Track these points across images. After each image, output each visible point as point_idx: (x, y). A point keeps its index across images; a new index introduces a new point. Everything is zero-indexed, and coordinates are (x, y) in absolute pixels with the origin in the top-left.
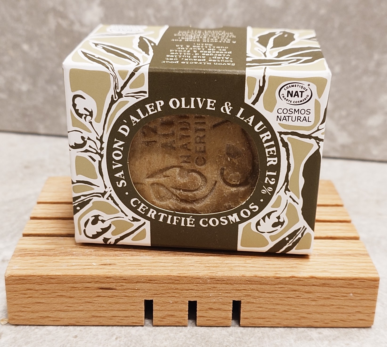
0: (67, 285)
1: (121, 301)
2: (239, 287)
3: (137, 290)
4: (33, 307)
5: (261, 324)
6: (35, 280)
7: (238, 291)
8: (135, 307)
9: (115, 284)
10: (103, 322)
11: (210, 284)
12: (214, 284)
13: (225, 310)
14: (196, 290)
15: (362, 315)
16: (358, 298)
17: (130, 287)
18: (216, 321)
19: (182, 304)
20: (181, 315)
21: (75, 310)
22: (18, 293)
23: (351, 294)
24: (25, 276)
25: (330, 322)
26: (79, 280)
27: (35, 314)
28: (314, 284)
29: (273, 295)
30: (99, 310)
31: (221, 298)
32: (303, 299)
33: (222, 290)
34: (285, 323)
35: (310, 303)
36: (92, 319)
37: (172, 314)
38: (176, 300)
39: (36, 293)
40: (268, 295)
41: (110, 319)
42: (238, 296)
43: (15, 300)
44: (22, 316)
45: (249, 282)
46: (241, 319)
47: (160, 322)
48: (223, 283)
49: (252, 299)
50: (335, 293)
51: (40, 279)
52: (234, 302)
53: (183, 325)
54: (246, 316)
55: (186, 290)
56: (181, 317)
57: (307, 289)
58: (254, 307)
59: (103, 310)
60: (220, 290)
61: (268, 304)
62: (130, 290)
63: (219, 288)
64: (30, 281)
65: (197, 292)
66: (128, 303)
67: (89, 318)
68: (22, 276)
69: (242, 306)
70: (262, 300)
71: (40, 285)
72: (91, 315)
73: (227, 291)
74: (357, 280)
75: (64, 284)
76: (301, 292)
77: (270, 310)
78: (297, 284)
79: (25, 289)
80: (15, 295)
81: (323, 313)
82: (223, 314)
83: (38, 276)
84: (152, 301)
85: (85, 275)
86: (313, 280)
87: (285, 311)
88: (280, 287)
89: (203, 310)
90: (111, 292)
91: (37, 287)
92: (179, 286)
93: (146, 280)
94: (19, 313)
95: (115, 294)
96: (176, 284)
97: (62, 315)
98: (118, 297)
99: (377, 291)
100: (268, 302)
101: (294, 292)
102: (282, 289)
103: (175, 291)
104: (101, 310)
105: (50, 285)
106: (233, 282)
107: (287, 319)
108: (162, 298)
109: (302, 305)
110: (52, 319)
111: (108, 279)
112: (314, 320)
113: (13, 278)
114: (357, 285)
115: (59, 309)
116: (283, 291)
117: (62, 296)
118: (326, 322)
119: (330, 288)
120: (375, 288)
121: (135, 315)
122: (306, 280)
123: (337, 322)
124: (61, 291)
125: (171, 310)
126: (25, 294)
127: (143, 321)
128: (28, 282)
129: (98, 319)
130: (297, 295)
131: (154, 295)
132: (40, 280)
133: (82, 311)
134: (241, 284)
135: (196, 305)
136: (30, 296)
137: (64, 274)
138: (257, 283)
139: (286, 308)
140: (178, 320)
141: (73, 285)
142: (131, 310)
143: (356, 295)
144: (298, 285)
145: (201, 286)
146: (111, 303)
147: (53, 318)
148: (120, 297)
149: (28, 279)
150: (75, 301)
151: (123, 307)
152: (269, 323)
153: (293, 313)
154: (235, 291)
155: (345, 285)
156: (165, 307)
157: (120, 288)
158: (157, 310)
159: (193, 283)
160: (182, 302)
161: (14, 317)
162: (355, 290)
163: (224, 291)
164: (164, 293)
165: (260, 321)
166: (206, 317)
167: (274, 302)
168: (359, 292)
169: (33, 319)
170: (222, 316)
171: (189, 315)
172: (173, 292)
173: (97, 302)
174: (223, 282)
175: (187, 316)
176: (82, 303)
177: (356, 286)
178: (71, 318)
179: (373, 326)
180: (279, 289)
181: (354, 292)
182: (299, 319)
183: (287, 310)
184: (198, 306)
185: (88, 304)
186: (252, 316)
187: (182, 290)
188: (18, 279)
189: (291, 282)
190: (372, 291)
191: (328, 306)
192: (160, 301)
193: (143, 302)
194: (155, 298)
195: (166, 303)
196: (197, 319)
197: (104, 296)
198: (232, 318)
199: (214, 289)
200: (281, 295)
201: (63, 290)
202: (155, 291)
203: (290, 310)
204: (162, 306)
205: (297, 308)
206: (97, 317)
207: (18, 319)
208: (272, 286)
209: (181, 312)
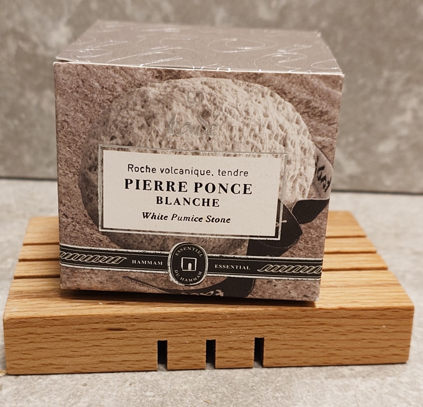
0: (73, 327)
1: (132, 342)
2: (262, 323)
3: (150, 329)
4: (35, 353)
5: (286, 364)
6: (37, 322)
7: (261, 327)
8: (147, 349)
9: (125, 324)
10: (112, 368)
11: (230, 320)
12: (234, 320)
13: (247, 350)
14: (215, 328)
15: (396, 349)
16: (391, 330)
17: (142, 327)
18: (236, 362)
19: (199, 343)
20: (198, 357)
21: (81, 356)
23: (384, 326)
24: (26, 318)
25: (361, 359)
26: (86, 320)
27: (36, 361)
28: (343, 316)
29: (300, 330)
30: (108, 354)
31: (242, 335)
32: (331, 333)
33: (243, 326)
34: (312, 362)
35: (339, 338)
36: (99, 365)
37: (189, 356)
38: (193, 339)
39: (38, 337)
40: (293, 330)
41: (120, 364)
42: (261, 332)
43: (15, 346)
44: (21, 365)
45: (272, 317)
46: (264, 359)
47: (175, 365)
48: (245, 319)
49: (276, 336)
50: (366, 325)
51: (42, 321)
52: (256, 339)
53: (200, 368)
54: (269, 356)
55: (204, 328)
56: (199, 359)
57: (335, 321)
58: (278, 345)
59: (112, 354)
60: (241, 326)
61: (293, 340)
62: (142, 331)
63: (240, 324)
64: (31, 323)
65: (215, 329)
66: (139, 345)
67: (97, 364)
68: (22, 319)
69: (265, 344)
70: (287, 337)
71: (43, 328)
72: (98, 360)
73: (249, 328)
74: (391, 310)
75: (70, 326)
76: (329, 325)
77: (295, 347)
78: (324, 316)
79: (26, 334)
80: (14, 340)
81: (353, 348)
82: (245, 354)
83: (41, 318)
84: (166, 341)
85: (92, 315)
86: (342, 312)
87: (312, 348)
88: (306, 320)
89: (222, 350)
90: (120, 333)
91: (39, 330)
92: (195, 324)
93: (159, 318)
94: (19, 361)
95: (125, 335)
96: (192, 321)
97: (67, 361)
98: (129, 339)
99: (412, 321)
100: (293, 338)
101: (322, 326)
102: (308, 323)
103: (192, 329)
104: (109, 354)
105: (54, 328)
106: (255, 317)
107: (314, 357)
108: (178, 338)
109: (331, 340)
110: (56, 367)
111: (118, 319)
112: (344, 357)
113: (12, 321)
114: (391, 316)
115: (63, 355)
116: (310, 325)
117: (66, 340)
118: (357, 358)
119: (361, 320)
120: (409, 318)
121: (148, 359)
122: (335, 312)
123: (368, 358)
124: (65, 334)
125: (188, 352)
126: (26, 339)
127: (156, 365)
128: (30, 325)
129: (106, 365)
130: (325, 329)
131: (168, 335)
133: (89, 356)
134: (263, 318)
135: (215, 344)
136: (32, 340)
137: (69, 314)
138: (281, 317)
139: (313, 344)
140: (194, 362)
141: (78, 327)
142: (143, 353)
143: (389, 327)
144: (325, 318)
145: (221, 323)
146: (122, 346)
147: (57, 365)
148: (131, 339)
149: (30, 321)
150: (82, 345)
151: (135, 350)
152: (295, 362)
153: (321, 350)
154: (257, 327)
155: (377, 316)
156: (180, 349)
157: (131, 328)
158: (171, 352)
159: (211, 320)
160: (199, 342)
161: (12, 366)
162: (388, 322)
163: (245, 328)
164: (180, 332)
165: (285, 361)
166: (226, 358)
167: (300, 338)
168: (393, 324)
169: (34, 367)
170: (243, 356)
171: (206, 356)
172: (190, 331)
173: (105, 345)
174: (245, 317)
175: (205, 357)
176: (88, 347)
177: (388, 317)
178: (77, 365)
179: (407, 362)
180: (306, 323)
181: (386, 323)
182: (328, 357)
183: (314, 346)
184: (216, 346)
185: (95, 347)
186: (276, 355)
187: (199, 328)
188: (18, 322)
189: (318, 315)
190: (405, 322)
191: (359, 340)
192: (175, 341)
193: (157, 343)
194: (169, 338)
195: (181, 344)
196: (216, 361)
197: (113, 338)
198: (255, 358)
199: (234, 325)
200: (307, 330)
201: (68, 333)
202: (170, 331)
203: (317, 347)
204: (177, 347)
205: (325, 344)
206: (106, 362)
207: (18, 368)
208: (298, 320)
209: (198, 353)
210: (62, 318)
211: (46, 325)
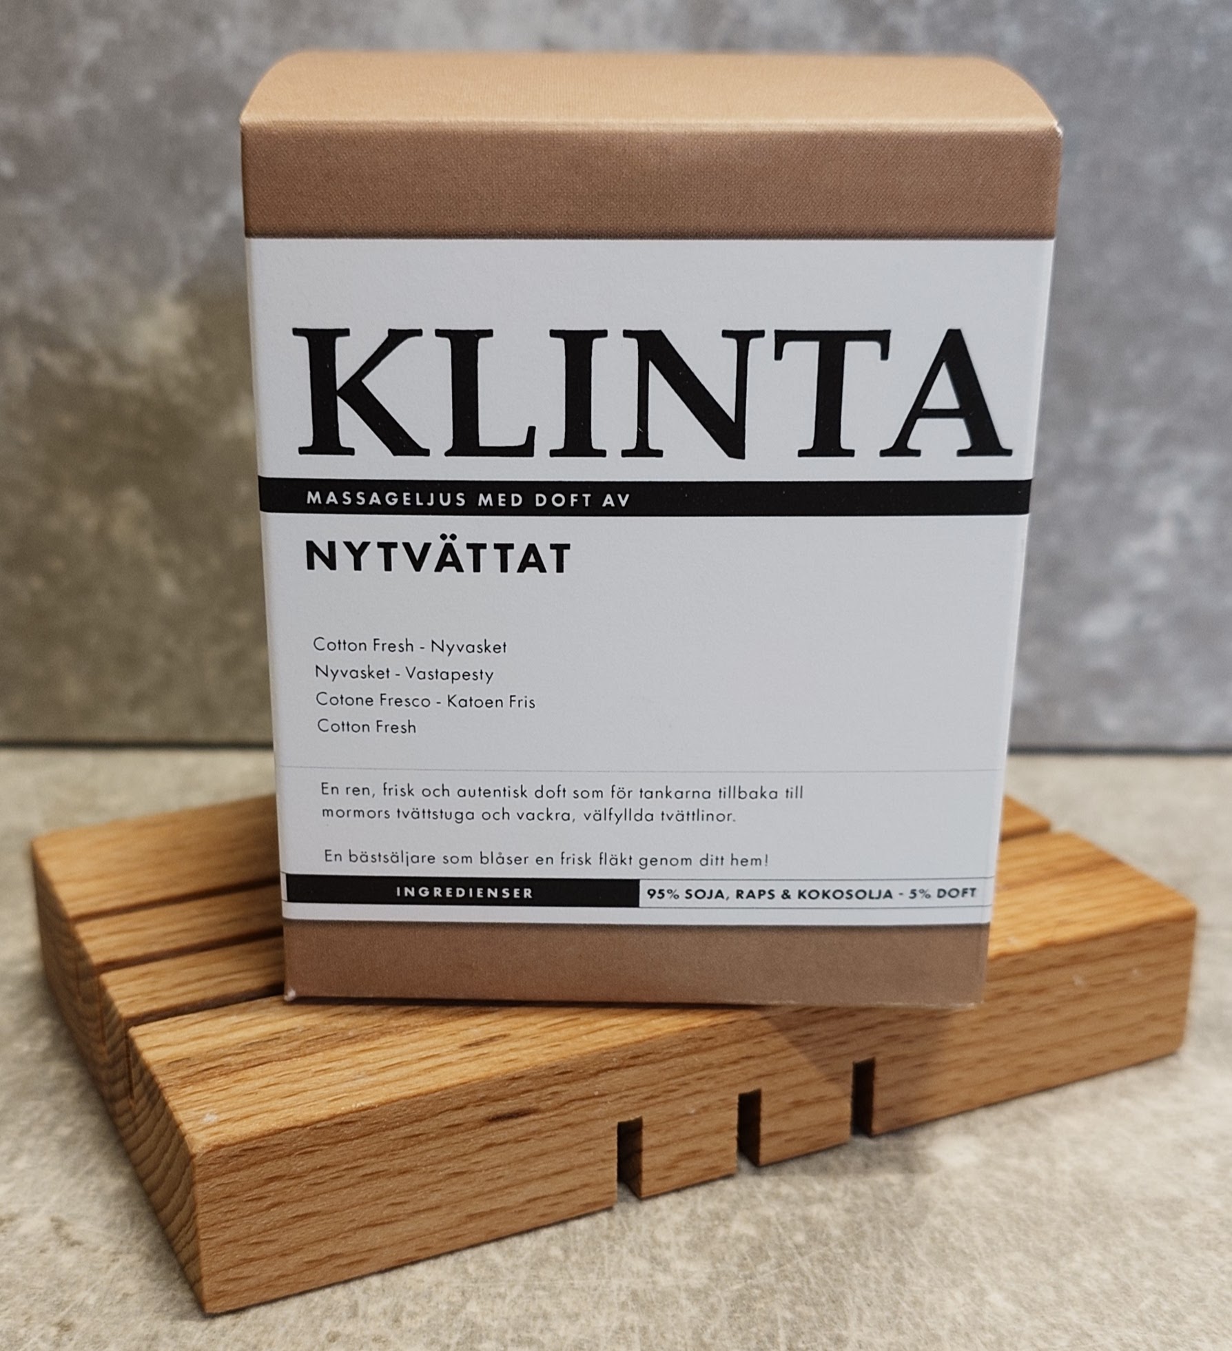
3: (598, 1096)
4: (287, 1234)
6: (294, 1141)
8: (592, 1153)
9: (535, 1094)
10: (500, 1227)
17: (579, 1094)
21: (416, 1212)
22: (239, 1202)
24: (262, 1136)
25: (1087, 1064)
26: (430, 1106)
27: (288, 1258)
30: (489, 1192)
36: (465, 1226)
39: (295, 1185)
41: (520, 1211)
43: (228, 1227)
44: (247, 1278)
47: (661, 1181)
51: (307, 1135)
58: (905, 1069)
59: (498, 1190)
62: (578, 1104)
64: (275, 1149)
66: (570, 1147)
67: (459, 1226)
68: (251, 1139)
71: (309, 1156)
72: (462, 1214)
75: (385, 1133)
79: (262, 1182)
80: (223, 1209)
83: (304, 1126)
84: (639, 1121)
85: (446, 1088)
90: (522, 1124)
91: (300, 1164)
93: (622, 1058)
95: (535, 1126)
97: (377, 1236)
98: (544, 1135)
104: (492, 1191)
105: (341, 1147)
107: (986, 1084)
108: (669, 1106)
110: (345, 1261)
111: (514, 1085)
112: (1050, 1068)
113: (220, 1154)
115: (366, 1221)
117: (375, 1175)
121: (592, 1180)
124: (373, 1160)
126: (259, 1199)
127: (613, 1193)
128: (271, 1156)
129: (484, 1222)
131: (645, 1103)
132: (307, 1139)
133: (436, 1208)
136: (277, 1199)
137: (380, 1099)
141: (408, 1130)
142: (580, 1166)
146: (524, 1159)
147: (349, 1255)
148: (549, 1134)
149: (272, 1142)
150: (418, 1180)
151: (557, 1163)
155: (1121, 947)
156: (675, 1132)
157: (549, 1102)
161: (221, 1288)
165: (923, 1107)
166: (785, 1132)
169: (284, 1276)
173: (481, 1166)
176: (435, 1183)
178: (404, 1242)
185: (455, 1179)
188: (236, 1150)
193: (615, 1131)
197: (501, 1141)
201: (381, 1155)
204: (668, 1131)
206: (481, 1214)
207: (236, 1289)
210: (363, 1114)
211: (319, 1145)
